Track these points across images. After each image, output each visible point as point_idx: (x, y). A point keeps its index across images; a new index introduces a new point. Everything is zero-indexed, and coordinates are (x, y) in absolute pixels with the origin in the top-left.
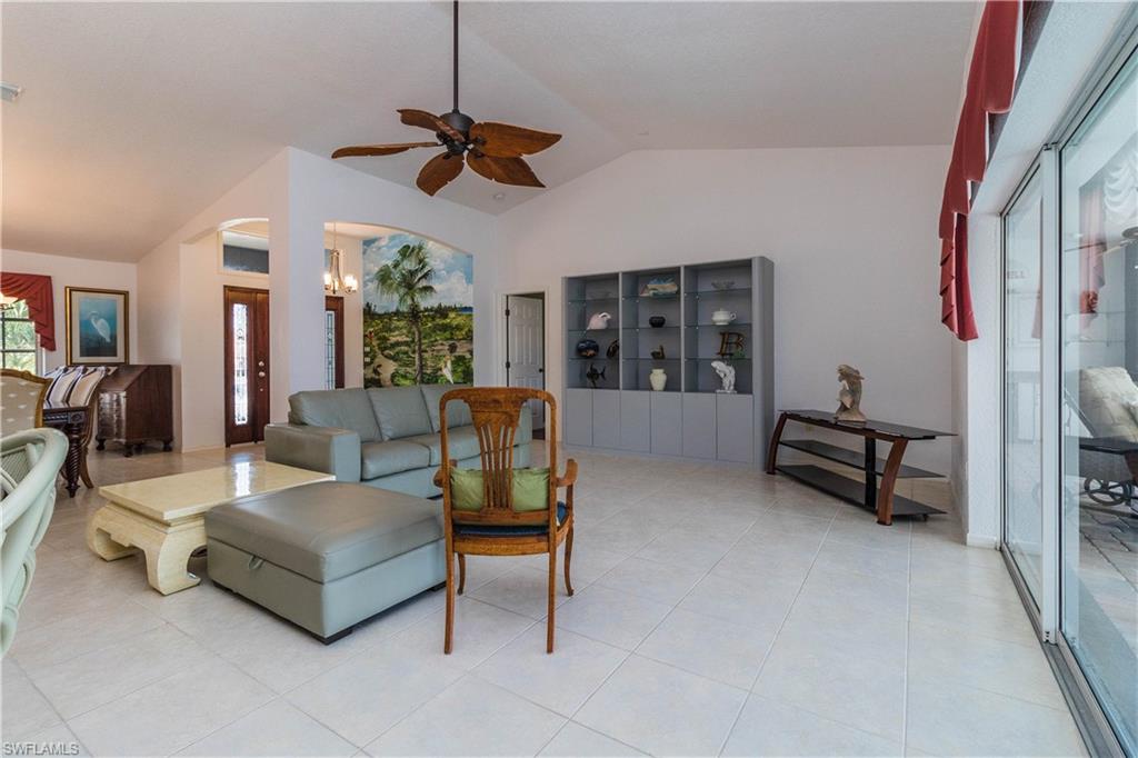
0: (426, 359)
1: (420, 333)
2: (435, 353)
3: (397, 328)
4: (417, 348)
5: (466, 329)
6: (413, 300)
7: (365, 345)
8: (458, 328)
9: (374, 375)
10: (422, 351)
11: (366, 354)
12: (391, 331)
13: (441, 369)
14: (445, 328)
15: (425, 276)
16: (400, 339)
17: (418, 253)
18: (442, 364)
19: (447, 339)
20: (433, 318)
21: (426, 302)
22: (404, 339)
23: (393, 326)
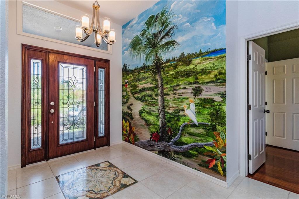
1: (162, 80)
2: (177, 96)
3: (144, 78)
4: (159, 92)
5: (216, 72)
6: (156, 55)
7: (123, 91)
8: (204, 72)
9: (128, 110)
10: (163, 95)
11: (123, 97)
12: (139, 80)
13: (183, 110)
14: (187, 74)
15: (167, 34)
16: (146, 86)
17: (161, 19)
18: (184, 106)
19: (190, 83)
20: (175, 67)
21: (166, 55)
22: (149, 85)
23: (141, 77)
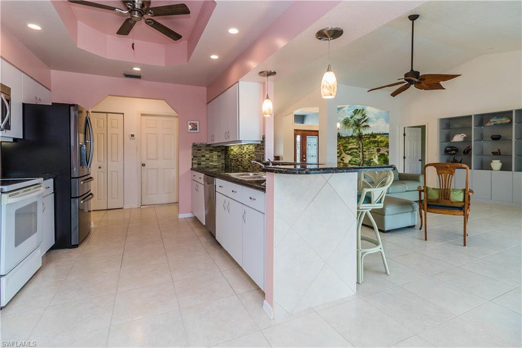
0: (366, 155)
1: (363, 144)
2: (370, 152)
3: (352, 142)
4: (361, 150)
5: (386, 142)
6: (359, 131)
7: (338, 149)
8: (381, 142)
9: (341, 161)
10: (363, 152)
11: (338, 153)
12: (349, 143)
13: (373, 159)
14: (374, 142)
15: (365, 121)
16: (353, 147)
17: (362, 112)
18: (373, 157)
19: (376, 147)
20: (369, 138)
21: (365, 132)
22: (355, 146)
23: (350, 141)
